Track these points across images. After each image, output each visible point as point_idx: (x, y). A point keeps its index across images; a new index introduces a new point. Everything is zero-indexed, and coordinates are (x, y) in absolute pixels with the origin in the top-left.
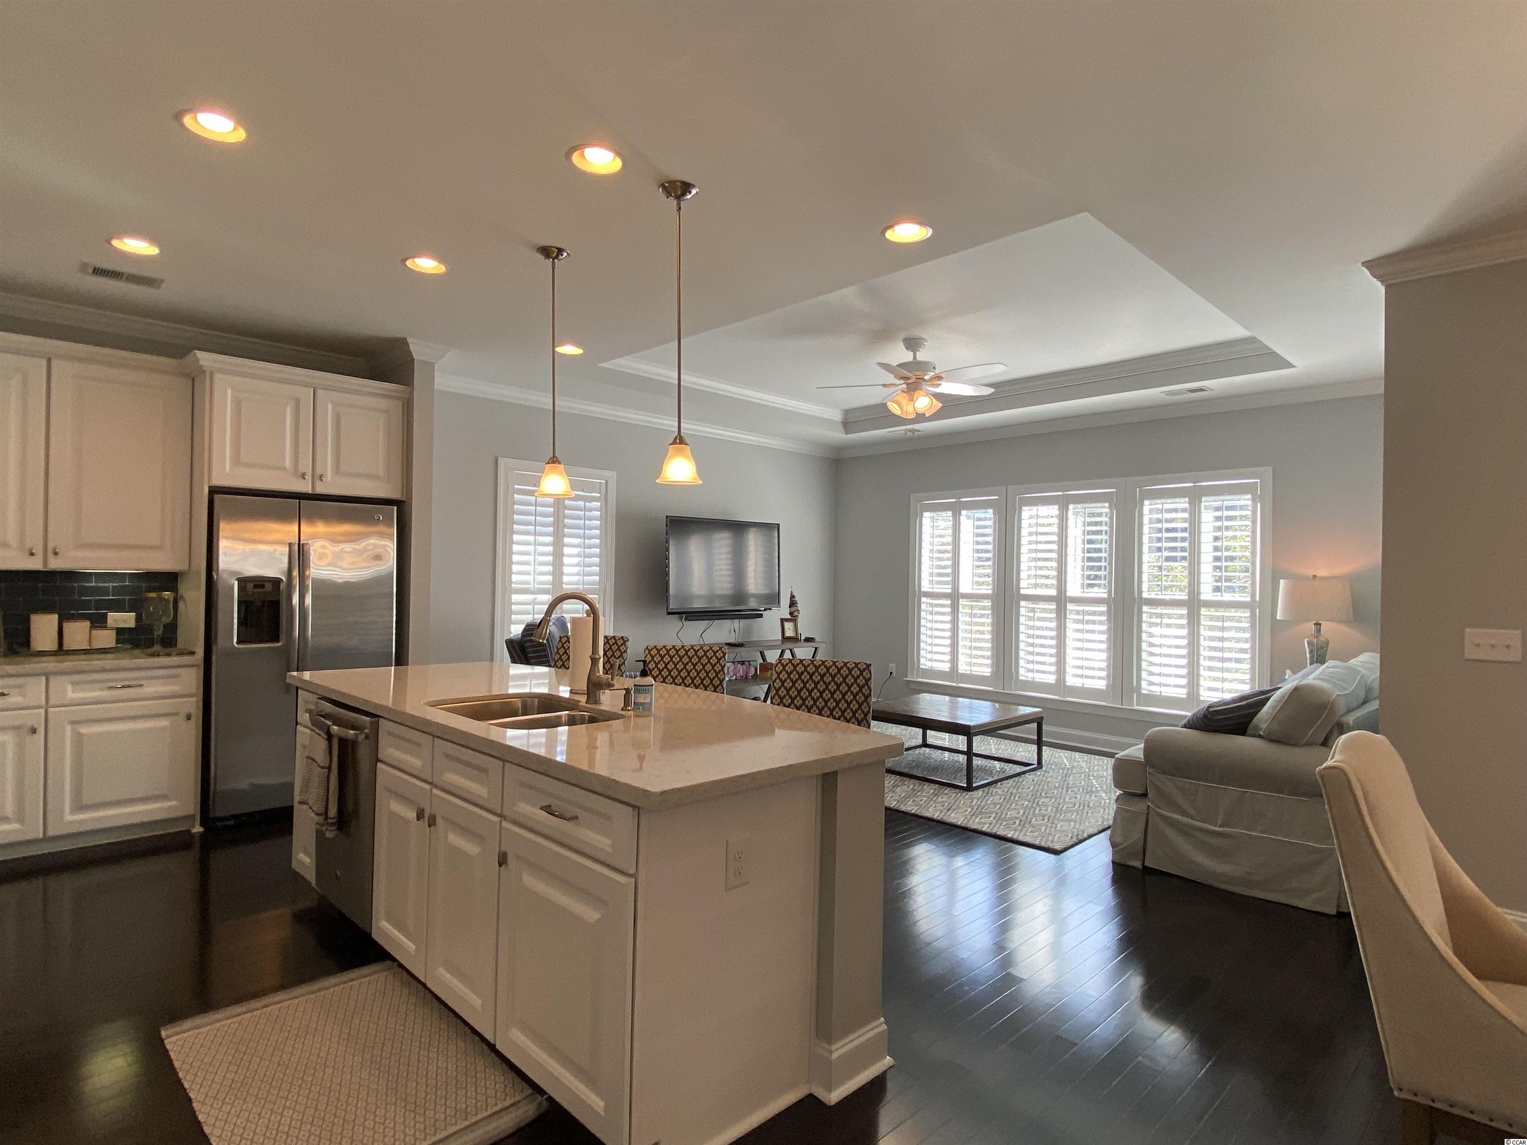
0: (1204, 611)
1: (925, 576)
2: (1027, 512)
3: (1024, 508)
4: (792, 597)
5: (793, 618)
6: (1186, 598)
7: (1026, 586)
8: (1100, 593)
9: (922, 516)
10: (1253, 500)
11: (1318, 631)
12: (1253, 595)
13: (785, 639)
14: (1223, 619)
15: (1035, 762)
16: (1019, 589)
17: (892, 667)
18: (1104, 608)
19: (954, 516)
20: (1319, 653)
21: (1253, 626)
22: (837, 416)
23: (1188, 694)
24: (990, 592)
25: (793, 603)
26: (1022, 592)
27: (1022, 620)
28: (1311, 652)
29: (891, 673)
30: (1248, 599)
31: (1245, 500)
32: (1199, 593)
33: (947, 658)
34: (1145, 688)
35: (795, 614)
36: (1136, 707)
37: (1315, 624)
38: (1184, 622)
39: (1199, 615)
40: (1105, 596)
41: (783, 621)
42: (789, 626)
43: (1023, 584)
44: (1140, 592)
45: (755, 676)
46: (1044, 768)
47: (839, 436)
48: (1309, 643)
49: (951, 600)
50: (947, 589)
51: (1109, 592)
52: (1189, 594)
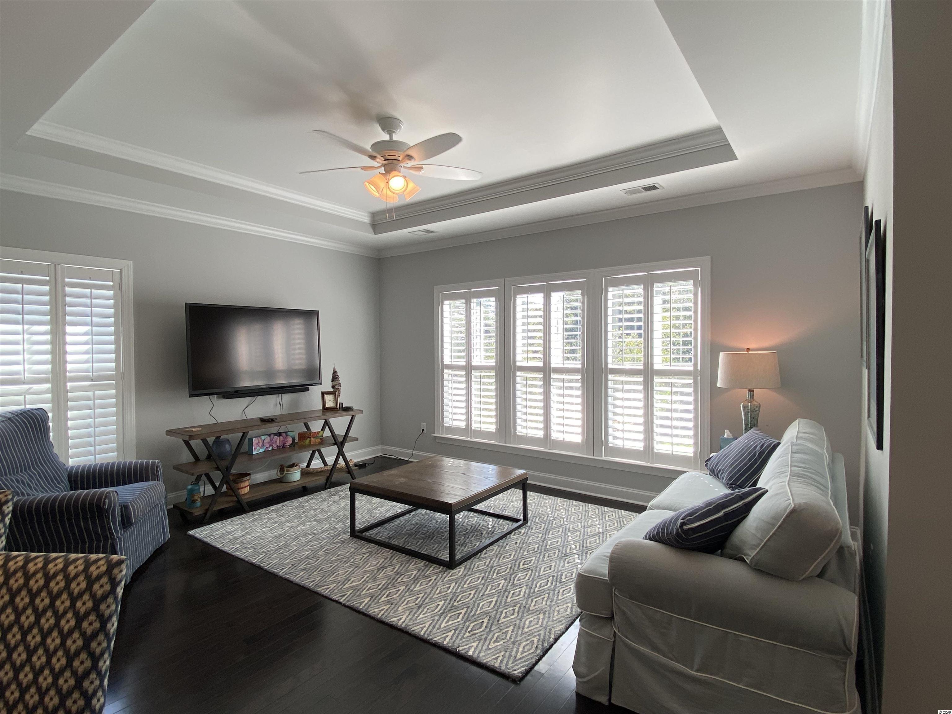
0: (657, 379)
1: (447, 352)
2: (520, 299)
3: (518, 296)
4: (335, 372)
5: (335, 391)
6: (642, 367)
7: (521, 359)
8: (578, 365)
9: (443, 304)
10: (695, 285)
11: (752, 396)
12: (695, 365)
13: (325, 409)
14: (672, 385)
15: (522, 518)
16: (515, 362)
17: (424, 425)
18: (579, 377)
19: (466, 303)
20: (753, 416)
21: (695, 391)
22: (366, 219)
23: (645, 447)
24: (494, 364)
25: (335, 378)
26: (518, 364)
27: (518, 386)
28: (746, 414)
29: (423, 430)
30: (691, 368)
31: (689, 285)
32: (652, 365)
33: (464, 417)
34: (612, 442)
35: (337, 387)
36: (604, 458)
37: (749, 390)
38: (641, 387)
39: (652, 381)
40: (580, 366)
41: (323, 394)
42: (328, 398)
43: (519, 358)
44: (606, 363)
45: (293, 444)
46: (529, 524)
47: (369, 236)
48: (744, 407)
49: (466, 371)
50: (463, 362)
51: (583, 364)
52: (644, 364)
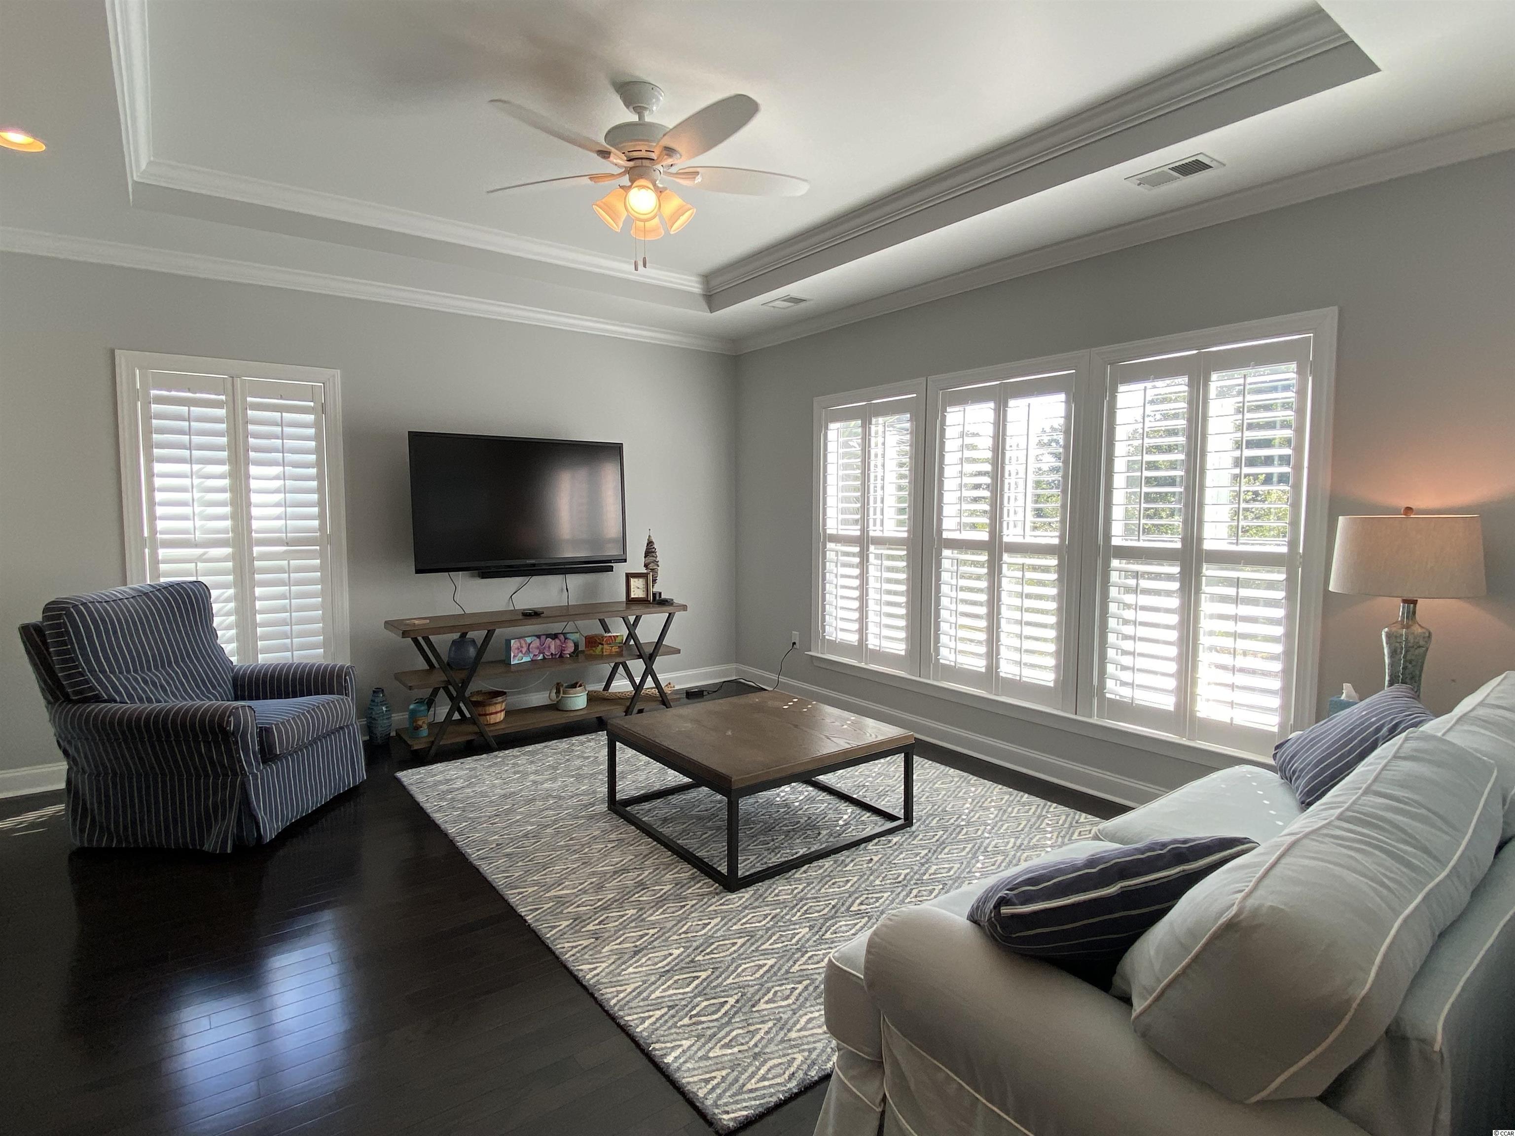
0: (1209, 571)
1: (831, 512)
2: (954, 416)
3: (949, 409)
4: (650, 543)
5: (649, 574)
6: (1178, 545)
7: (950, 528)
8: (1052, 538)
9: (827, 428)
10: (1300, 372)
11: (1411, 615)
12: (1293, 544)
13: (631, 602)
14: (1237, 583)
16: (940, 531)
17: (796, 636)
18: (1053, 562)
19: (864, 426)
20: (1409, 657)
21: (1290, 597)
22: (694, 286)
23: (1178, 705)
24: (905, 535)
25: (650, 551)
26: (945, 535)
27: (945, 576)
28: (1393, 653)
29: (794, 643)
30: (1284, 550)
31: (1288, 372)
32: (1200, 540)
33: (855, 626)
34: (1114, 689)
35: (651, 566)
36: (1095, 720)
37: (1405, 601)
38: (1175, 586)
39: (1199, 574)
40: (1056, 541)
41: (629, 576)
42: (635, 583)
43: (947, 523)
44: (1108, 536)
45: (576, 652)
47: (702, 315)
48: (1388, 636)
49: (860, 547)
50: (854, 531)
51: (1062, 537)
52: (1184, 540)
